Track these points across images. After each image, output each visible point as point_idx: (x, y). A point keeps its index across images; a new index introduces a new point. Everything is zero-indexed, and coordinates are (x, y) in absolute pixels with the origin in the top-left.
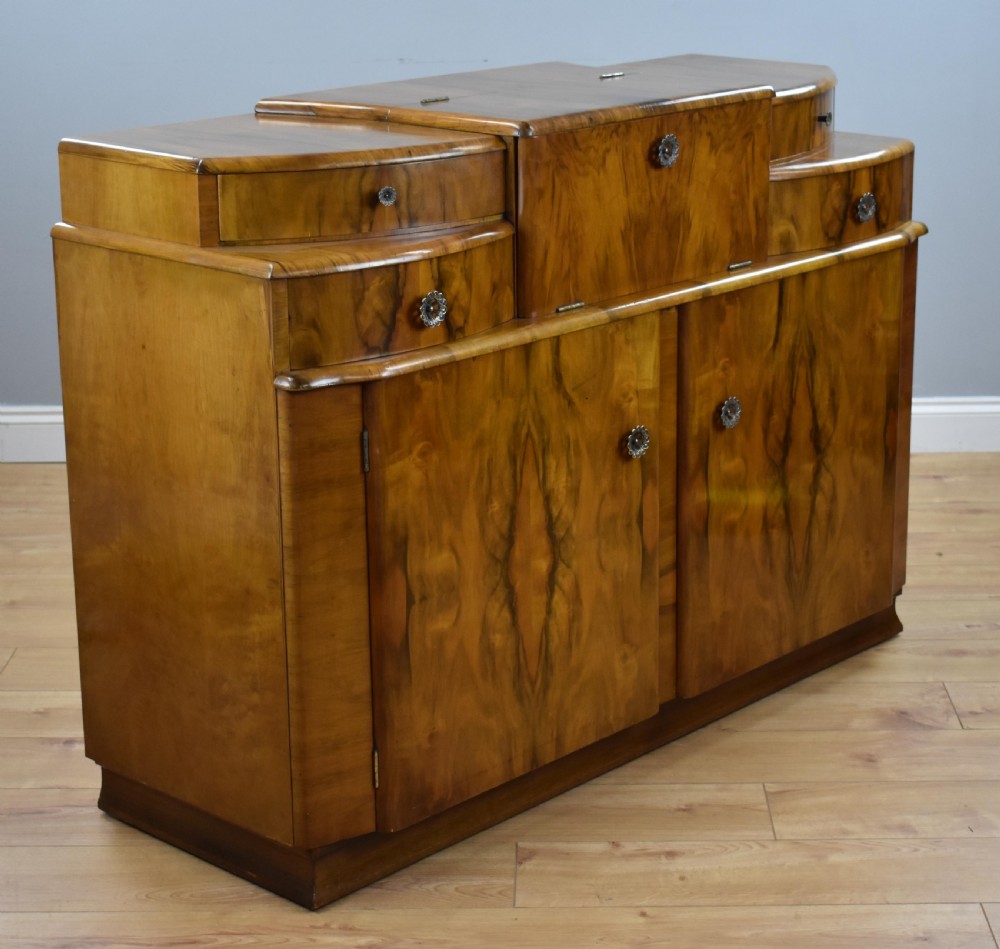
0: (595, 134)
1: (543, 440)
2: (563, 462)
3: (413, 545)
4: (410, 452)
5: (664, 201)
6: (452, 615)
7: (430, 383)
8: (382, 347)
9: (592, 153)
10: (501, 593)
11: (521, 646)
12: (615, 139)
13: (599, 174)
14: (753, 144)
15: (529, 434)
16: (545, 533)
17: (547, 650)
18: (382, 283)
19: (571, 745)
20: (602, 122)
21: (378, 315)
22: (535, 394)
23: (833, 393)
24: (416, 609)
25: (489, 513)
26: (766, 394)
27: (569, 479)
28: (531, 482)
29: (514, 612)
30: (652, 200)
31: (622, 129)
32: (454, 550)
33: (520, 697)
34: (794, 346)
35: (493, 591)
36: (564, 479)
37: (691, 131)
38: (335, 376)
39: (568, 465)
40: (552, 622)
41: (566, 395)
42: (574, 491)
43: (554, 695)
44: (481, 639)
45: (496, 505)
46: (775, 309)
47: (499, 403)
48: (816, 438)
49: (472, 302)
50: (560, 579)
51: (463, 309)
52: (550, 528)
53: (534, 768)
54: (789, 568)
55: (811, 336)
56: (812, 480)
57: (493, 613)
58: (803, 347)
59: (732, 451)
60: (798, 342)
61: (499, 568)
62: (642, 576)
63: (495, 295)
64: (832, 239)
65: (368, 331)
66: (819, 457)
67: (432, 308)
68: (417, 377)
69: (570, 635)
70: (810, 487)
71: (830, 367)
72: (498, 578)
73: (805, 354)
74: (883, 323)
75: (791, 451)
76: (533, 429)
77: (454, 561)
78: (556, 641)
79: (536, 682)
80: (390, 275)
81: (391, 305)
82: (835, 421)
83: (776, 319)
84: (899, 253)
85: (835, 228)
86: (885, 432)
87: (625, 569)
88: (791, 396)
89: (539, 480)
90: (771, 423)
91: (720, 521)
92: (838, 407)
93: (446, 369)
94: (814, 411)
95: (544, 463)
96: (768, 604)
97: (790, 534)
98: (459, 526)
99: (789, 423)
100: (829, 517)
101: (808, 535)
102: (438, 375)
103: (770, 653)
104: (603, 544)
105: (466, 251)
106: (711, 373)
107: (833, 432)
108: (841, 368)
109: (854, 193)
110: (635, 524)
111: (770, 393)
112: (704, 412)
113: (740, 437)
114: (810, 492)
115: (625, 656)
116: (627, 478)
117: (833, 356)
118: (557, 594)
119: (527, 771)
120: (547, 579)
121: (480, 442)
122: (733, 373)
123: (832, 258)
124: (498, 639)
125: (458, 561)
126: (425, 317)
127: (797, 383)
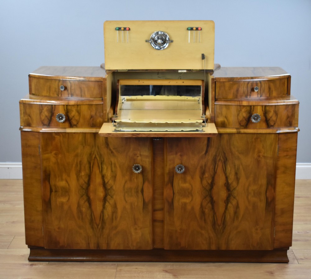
1: (101, 160)
2: (109, 168)
3: (52, 176)
4: (51, 153)
6: (67, 198)
7: (58, 136)
8: (47, 124)
10: (85, 197)
11: (93, 214)
15: (95, 157)
16: (102, 186)
17: (103, 218)
18: (48, 109)
19: (113, 247)
21: (46, 116)
22: (98, 147)
23: (236, 174)
24: (53, 193)
25: (81, 175)
26: (201, 167)
27: (112, 173)
28: (96, 170)
29: (90, 204)
32: (67, 182)
33: (93, 228)
34: (216, 155)
35: (82, 196)
36: (110, 173)
38: (30, 129)
39: (111, 169)
40: (105, 211)
41: (110, 150)
42: (114, 177)
43: (106, 231)
44: (77, 208)
45: (83, 174)
46: (206, 142)
47: (84, 146)
48: (228, 186)
49: (81, 119)
50: (108, 200)
51: (77, 120)
52: (104, 185)
53: (98, 249)
54: (214, 224)
55: (225, 154)
56: (225, 199)
57: (82, 202)
58: (220, 156)
59: (185, 181)
60: (218, 154)
61: (84, 191)
62: (143, 208)
63: (92, 119)
64: (243, 126)
65: (43, 120)
66: (229, 192)
67: (61, 118)
68: (54, 134)
69: (112, 216)
70: (225, 201)
71: (235, 166)
72: (84, 193)
73: (222, 158)
74: (264, 157)
75: (214, 187)
76: (97, 156)
77: (67, 185)
78: (107, 216)
79: (99, 225)
80: (50, 107)
81: (50, 115)
82: (238, 183)
83: (206, 145)
84: (273, 135)
85: (244, 123)
86: (266, 192)
87: (136, 204)
88: (214, 170)
89: (100, 171)
90: (204, 177)
91: (179, 201)
92: (240, 179)
93: (64, 134)
94: (227, 178)
95: (102, 166)
96: (203, 232)
97: (214, 213)
98: (69, 176)
99: (213, 178)
100: (235, 213)
101: (224, 216)
102: (61, 135)
103: (205, 247)
104: (126, 195)
105: (78, 105)
106: (175, 156)
107: (237, 187)
108: (241, 167)
109: (253, 113)
110: (140, 192)
111: (203, 167)
112: (171, 167)
113: (188, 178)
114: (225, 203)
115: (136, 229)
116: (136, 178)
117: (237, 162)
118: (107, 204)
119: (96, 249)
120: (103, 199)
121: (77, 156)
122: (185, 158)
123: (234, 131)
124: (84, 210)
125: (69, 185)
126: (58, 119)
127: (217, 167)
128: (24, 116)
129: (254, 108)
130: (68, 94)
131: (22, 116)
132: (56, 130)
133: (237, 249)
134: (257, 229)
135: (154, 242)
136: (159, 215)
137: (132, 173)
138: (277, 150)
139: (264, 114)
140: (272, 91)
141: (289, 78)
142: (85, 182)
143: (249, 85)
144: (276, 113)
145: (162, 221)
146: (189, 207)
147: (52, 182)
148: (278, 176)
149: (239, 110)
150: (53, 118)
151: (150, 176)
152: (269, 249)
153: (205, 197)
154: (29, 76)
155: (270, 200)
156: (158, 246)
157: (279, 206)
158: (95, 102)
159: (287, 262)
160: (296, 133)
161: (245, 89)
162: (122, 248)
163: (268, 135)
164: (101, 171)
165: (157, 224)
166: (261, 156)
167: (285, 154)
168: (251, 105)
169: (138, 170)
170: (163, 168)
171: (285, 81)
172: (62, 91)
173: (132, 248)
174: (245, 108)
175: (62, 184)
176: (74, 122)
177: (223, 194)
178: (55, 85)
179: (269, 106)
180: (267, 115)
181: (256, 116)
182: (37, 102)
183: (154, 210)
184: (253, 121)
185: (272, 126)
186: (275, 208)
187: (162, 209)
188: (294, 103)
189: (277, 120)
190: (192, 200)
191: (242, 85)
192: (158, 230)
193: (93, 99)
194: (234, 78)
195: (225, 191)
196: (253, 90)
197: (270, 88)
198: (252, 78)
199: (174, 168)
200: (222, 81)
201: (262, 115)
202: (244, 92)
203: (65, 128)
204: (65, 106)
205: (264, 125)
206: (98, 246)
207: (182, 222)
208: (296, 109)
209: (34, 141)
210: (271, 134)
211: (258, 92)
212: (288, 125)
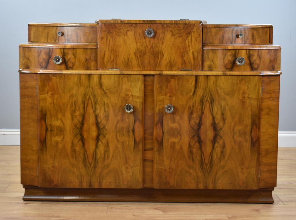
0: (123, 25)
1: (95, 100)
3: (48, 116)
4: (48, 93)
5: (152, 47)
6: (62, 137)
7: (55, 78)
8: (45, 67)
9: (122, 30)
10: (79, 137)
11: (86, 153)
12: (131, 27)
13: (125, 36)
14: (191, 36)
15: (89, 98)
16: (95, 125)
17: (96, 157)
18: (46, 52)
19: (104, 185)
20: (126, 23)
21: (44, 59)
22: (92, 88)
23: (223, 114)
24: (49, 133)
25: (75, 114)
26: (189, 108)
27: (105, 113)
28: (90, 110)
29: (83, 143)
30: (147, 46)
31: (134, 25)
32: (62, 121)
33: (85, 167)
34: (203, 96)
35: (76, 136)
36: (103, 112)
37: (163, 29)
38: (29, 71)
39: (104, 109)
40: (98, 150)
41: (104, 90)
42: (107, 117)
43: (98, 170)
44: (71, 147)
45: (77, 113)
46: (194, 83)
47: (79, 87)
48: (214, 126)
49: (76, 62)
50: (101, 139)
51: (72, 63)
52: (97, 124)
53: (91, 188)
54: (202, 163)
55: (211, 95)
56: (212, 138)
57: (76, 141)
58: (207, 97)
59: (174, 121)
60: (205, 95)
61: (78, 130)
62: (134, 147)
63: (87, 62)
64: (228, 69)
65: (41, 63)
66: (216, 132)
67: (57, 60)
68: (51, 75)
69: (104, 155)
70: (212, 140)
71: (221, 106)
72: (78, 132)
73: (209, 99)
74: (249, 98)
75: (202, 127)
76: (91, 97)
77: (62, 124)
78: (99, 155)
79: (91, 164)
80: (48, 50)
81: (48, 57)
82: (224, 123)
83: (194, 87)
84: (257, 77)
85: (229, 66)
86: (251, 132)
87: (127, 143)
88: (202, 111)
89: (93, 111)
90: (192, 117)
91: (168, 140)
92: (226, 119)
93: (60, 75)
94: (213, 118)
95: (95, 107)
96: (191, 171)
97: (202, 152)
98: (64, 116)
99: (201, 119)
100: (222, 152)
101: (211, 155)
102: (57, 76)
103: (193, 186)
104: (118, 134)
105: (74, 48)
106: (164, 97)
107: (223, 126)
108: (227, 108)
109: (238, 56)
110: (131, 132)
111: (192, 108)
112: (161, 107)
113: (177, 118)
114: (212, 142)
115: (127, 168)
116: (128, 119)
117: (223, 103)
118: (100, 143)
119: (88, 187)
120: (96, 138)
121: (72, 96)
122: (174, 98)
123: (220, 73)
124: (77, 149)
125: (64, 124)
126: (55, 61)
127: (205, 108)
128: (23, 60)
129: (238, 52)
130: (65, 40)
131: (22, 59)
132: (53, 72)
133: (224, 189)
134: (243, 169)
135: (144, 181)
136: (149, 155)
137: (124, 113)
138: (261, 91)
139: (248, 57)
140: (256, 38)
141: (271, 28)
142: (79, 122)
143: (233, 32)
144: (260, 57)
145: (152, 161)
146: (178, 147)
147: (48, 122)
148: (262, 117)
149: (225, 53)
150: (50, 60)
151: (140, 116)
152: (255, 188)
153: (193, 137)
154: (29, 25)
155: (254, 140)
156: (148, 185)
157: (264, 146)
158: (90, 46)
159: (272, 203)
160: (279, 75)
161: (230, 35)
162: (113, 187)
163: (252, 77)
164: (95, 111)
165: (148, 164)
166: (246, 98)
167: (269, 96)
168: (236, 49)
169: (129, 110)
170: (153, 109)
171: (267, 31)
172: (59, 37)
173: (123, 187)
174: (230, 52)
175: (57, 123)
176: (70, 65)
177: (210, 134)
178: (52, 32)
179: (253, 50)
180: (251, 58)
181: (240, 59)
182: (35, 45)
183: (145, 150)
184: (238, 63)
185: (256, 69)
186: (259, 148)
187: (152, 149)
188: (276, 48)
189: (260, 63)
190: (181, 139)
191: (227, 32)
192: (148, 170)
193: (88, 44)
194: (220, 25)
195: (212, 131)
196: (237, 36)
197: (253, 36)
198: (237, 25)
199: (163, 108)
200: (209, 27)
201: (247, 58)
202: (229, 39)
203: (62, 70)
204: (62, 49)
205: (248, 68)
206: (90, 185)
207: (171, 162)
208: (278, 54)
209: (33, 83)
210: (255, 77)
211: (242, 38)
212: (271, 68)
